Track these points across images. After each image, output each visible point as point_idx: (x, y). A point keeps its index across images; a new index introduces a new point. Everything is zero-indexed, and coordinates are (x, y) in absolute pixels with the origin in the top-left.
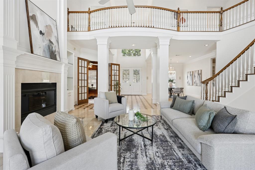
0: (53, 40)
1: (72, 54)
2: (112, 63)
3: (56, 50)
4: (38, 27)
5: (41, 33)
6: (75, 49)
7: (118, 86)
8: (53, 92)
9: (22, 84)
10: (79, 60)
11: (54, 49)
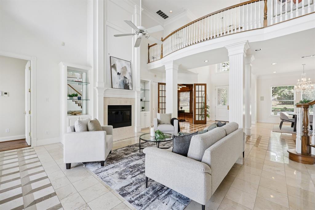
0: (127, 76)
1: (149, 81)
2: (196, 84)
3: (129, 83)
4: (117, 71)
5: (118, 74)
6: (155, 76)
7: (204, 110)
8: (129, 112)
9: (108, 106)
10: (160, 85)
11: (127, 82)
